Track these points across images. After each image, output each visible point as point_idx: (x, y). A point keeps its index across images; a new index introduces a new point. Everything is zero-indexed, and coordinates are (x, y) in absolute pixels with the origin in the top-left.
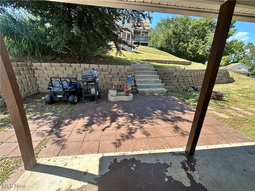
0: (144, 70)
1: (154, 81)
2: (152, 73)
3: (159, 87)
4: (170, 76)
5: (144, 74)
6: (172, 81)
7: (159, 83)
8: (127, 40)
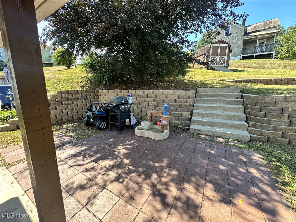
0: (217, 96)
1: (227, 116)
2: (230, 103)
3: (236, 127)
4: (267, 109)
5: (213, 103)
6: (271, 121)
7: (238, 120)
8: (220, 56)
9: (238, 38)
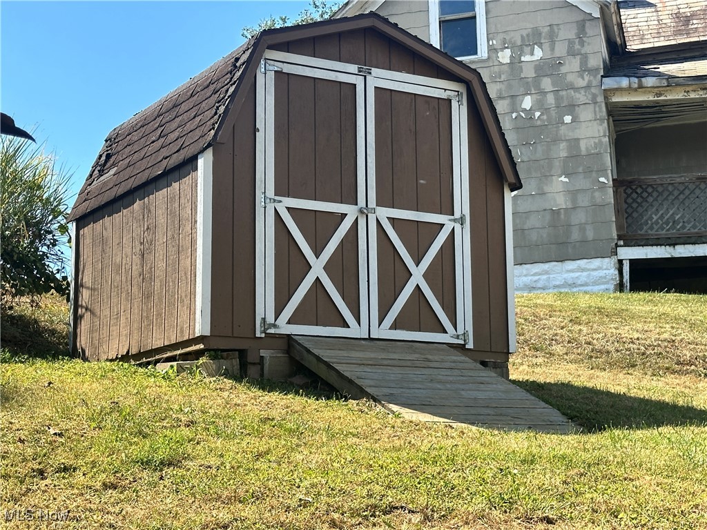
8: (384, 213)
9: (562, 85)
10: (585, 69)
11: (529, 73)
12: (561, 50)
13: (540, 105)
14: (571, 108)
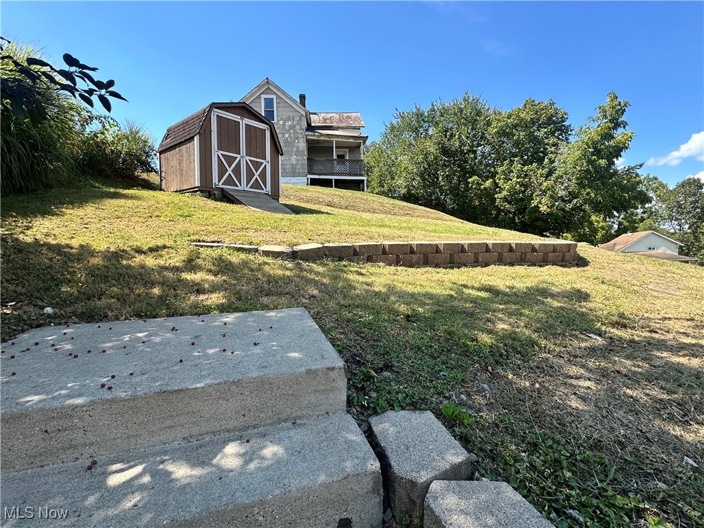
8: (248, 158)
9: (296, 132)
10: (301, 129)
11: (287, 128)
12: (295, 123)
13: (290, 137)
14: (298, 138)
